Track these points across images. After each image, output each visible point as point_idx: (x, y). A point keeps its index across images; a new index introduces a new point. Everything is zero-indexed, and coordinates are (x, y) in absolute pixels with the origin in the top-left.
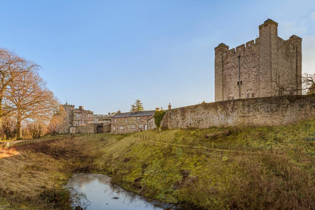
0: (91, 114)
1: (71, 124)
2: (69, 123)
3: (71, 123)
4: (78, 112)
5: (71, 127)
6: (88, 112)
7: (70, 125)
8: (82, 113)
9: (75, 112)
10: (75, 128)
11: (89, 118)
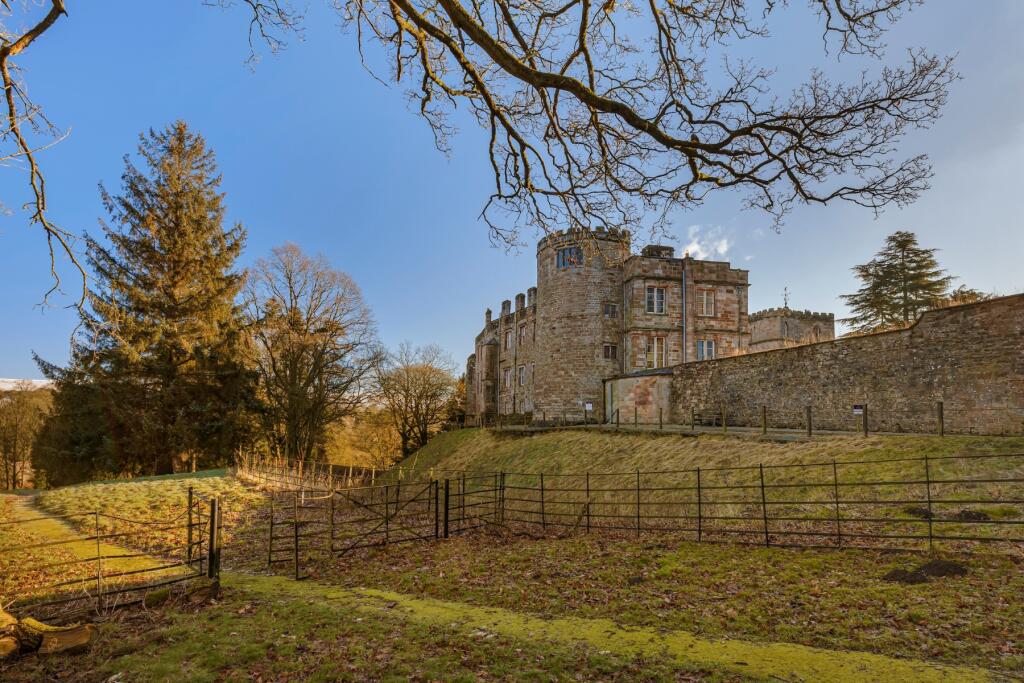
0: (735, 285)
1: (614, 357)
2: (600, 351)
3: (612, 351)
4: (659, 272)
5: (616, 377)
6: (714, 277)
7: (608, 367)
8: (680, 281)
9: (638, 271)
10: (665, 381)
11: (726, 316)
